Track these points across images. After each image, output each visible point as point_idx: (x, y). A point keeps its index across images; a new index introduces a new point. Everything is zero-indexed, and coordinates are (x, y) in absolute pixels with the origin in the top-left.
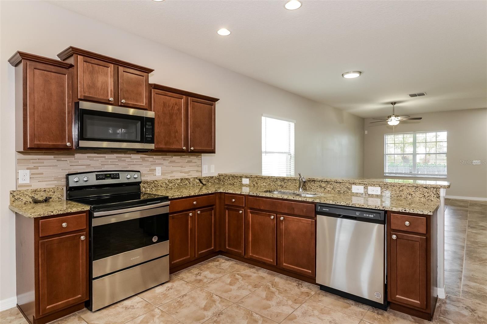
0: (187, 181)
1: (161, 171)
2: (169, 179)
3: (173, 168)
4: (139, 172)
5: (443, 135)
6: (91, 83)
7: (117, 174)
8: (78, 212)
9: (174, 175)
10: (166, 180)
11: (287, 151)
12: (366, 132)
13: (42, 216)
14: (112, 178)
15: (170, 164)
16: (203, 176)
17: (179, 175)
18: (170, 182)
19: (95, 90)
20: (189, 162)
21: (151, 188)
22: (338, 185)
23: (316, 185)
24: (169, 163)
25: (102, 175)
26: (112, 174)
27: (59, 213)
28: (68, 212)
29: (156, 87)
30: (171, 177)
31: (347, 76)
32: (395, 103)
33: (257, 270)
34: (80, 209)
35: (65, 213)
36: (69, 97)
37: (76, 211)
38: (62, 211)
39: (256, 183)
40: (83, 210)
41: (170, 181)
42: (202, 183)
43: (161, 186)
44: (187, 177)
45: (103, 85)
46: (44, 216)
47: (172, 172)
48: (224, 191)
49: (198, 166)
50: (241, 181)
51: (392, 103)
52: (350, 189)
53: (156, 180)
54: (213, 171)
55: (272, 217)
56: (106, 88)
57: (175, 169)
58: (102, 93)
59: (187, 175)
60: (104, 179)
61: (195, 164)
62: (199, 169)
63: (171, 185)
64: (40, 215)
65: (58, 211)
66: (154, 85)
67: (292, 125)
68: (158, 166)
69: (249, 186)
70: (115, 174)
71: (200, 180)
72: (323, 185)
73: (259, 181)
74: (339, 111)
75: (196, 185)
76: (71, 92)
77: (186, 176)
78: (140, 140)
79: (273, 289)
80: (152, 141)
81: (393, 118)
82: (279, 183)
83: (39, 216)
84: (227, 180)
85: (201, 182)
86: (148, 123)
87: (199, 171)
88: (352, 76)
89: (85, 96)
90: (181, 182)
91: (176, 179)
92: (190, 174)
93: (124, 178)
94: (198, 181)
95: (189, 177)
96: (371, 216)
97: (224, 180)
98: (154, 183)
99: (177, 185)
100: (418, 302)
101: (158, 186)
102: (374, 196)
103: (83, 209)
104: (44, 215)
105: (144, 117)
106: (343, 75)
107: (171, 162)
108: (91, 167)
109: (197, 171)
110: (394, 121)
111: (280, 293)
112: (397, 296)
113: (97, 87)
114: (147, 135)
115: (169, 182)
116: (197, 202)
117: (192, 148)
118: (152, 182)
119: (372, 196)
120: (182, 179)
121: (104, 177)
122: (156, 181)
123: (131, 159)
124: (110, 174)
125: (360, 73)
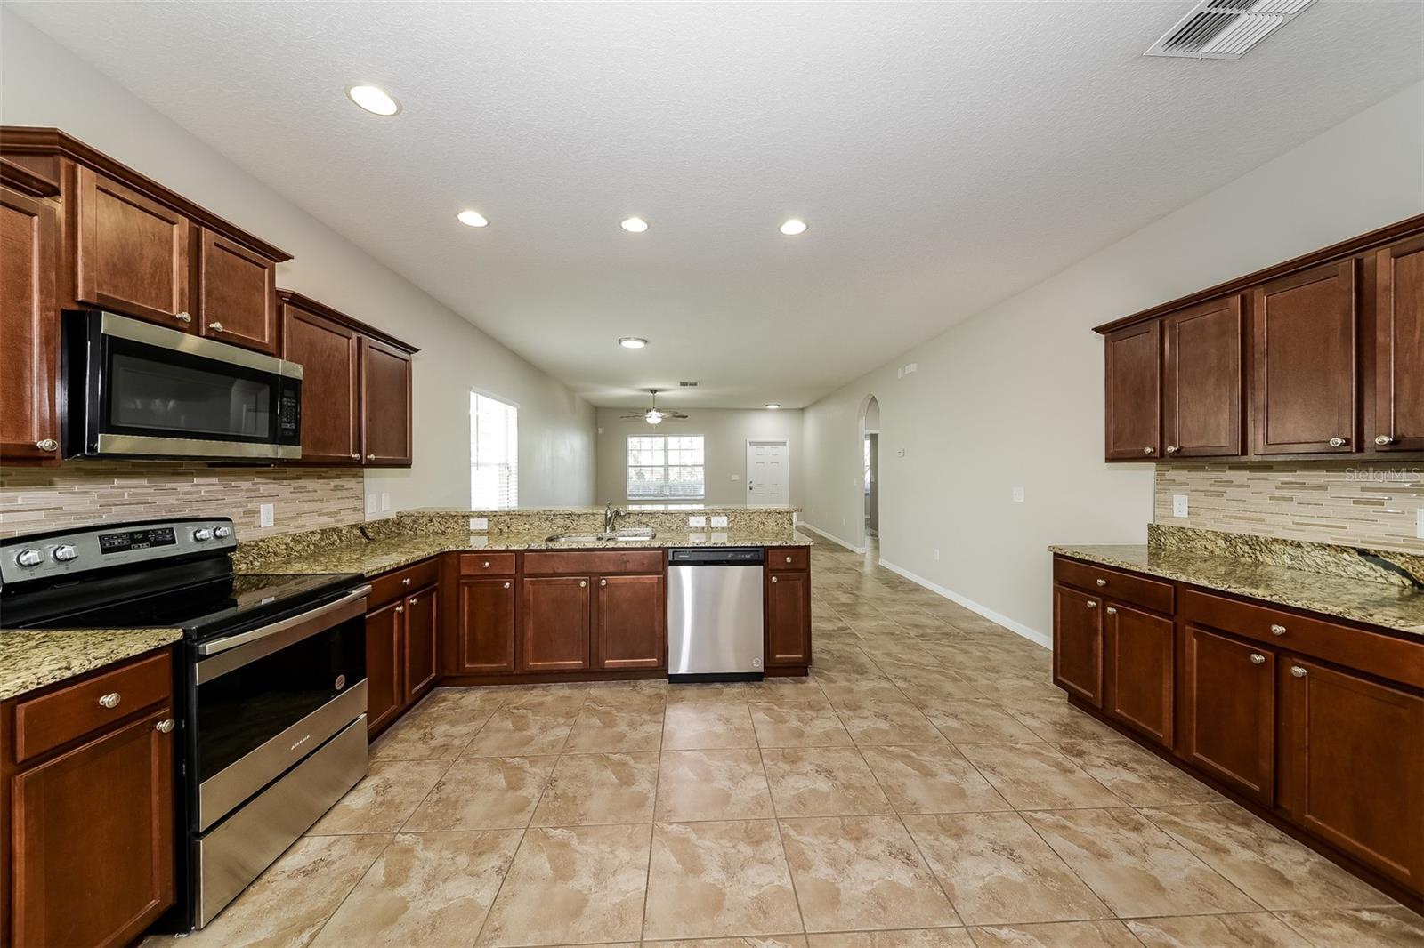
0: (335, 536)
1: (274, 514)
2: (294, 533)
3: (301, 505)
4: (226, 519)
5: (698, 442)
6: (119, 259)
7: (167, 531)
8: (148, 651)
9: (303, 523)
10: (286, 536)
11: (503, 461)
12: (600, 430)
13: (32, 687)
14: (153, 544)
15: (294, 495)
16: (369, 519)
17: (313, 523)
18: (297, 540)
19: (134, 281)
20: (336, 488)
21: (251, 562)
22: (669, 518)
23: (631, 521)
24: (291, 492)
25: (119, 536)
26: (151, 533)
27: (92, 667)
28: (119, 658)
29: (297, 301)
30: (296, 527)
31: (625, 344)
32: (656, 391)
33: (544, 689)
34: (154, 644)
35: (110, 662)
36: (45, 292)
37: (144, 650)
38: (101, 658)
39: (507, 525)
40: (164, 643)
41: (295, 538)
42: (367, 538)
43: (276, 554)
44: (334, 525)
45: (156, 272)
46: (42, 688)
47: (299, 516)
48: (461, 548)
49: (358, 498)
50: (465, 524)
51: (652, 391)
52: (685, 522)
53: (263, 537)
54: (387, 508)
55: (583, 584)
56: (166, 282)
57: (306, 506)
58: (153, 295)
59: (332, 519)
60: (127, 548)
61: (349, 494)
62: (358, 504)
63: (299, 547)
64: (24, 688)
65: (87, 662)
66: (290, 295)
67: (513, 412)
68: (265, 502)
69: (488, 533)
70: (160, 532)
71: (362, 530)
72: (645, 519)
73: (514, 521)
74: (571, 391)
75: (355, 543)
76: (53, 276)
77: (330, 522)
78: (266, 436)
79: (603, 708)
80: (292, 439)
81: (654, 412)
82: (560, 522)
83: (23, 691)
84: (426, 524)
85: (365, 535)
86: (287, 393)
87: (359, 510)
88: (633, 345)
89: (102, 295)
90: (322, 539)
91: (311, 533)
92: (339, 517)
93: (186, 542)
94: (358, 532)
95: (339, 525)
96: (748, 556)
97: (416, 526)
98: (256, 548)
99: (312, 547)
100: (800, 656)
101: (269, 553)
102: (699, 530)
103: (164, 640)
104: (39, 684)
105: (278, 375)
106: (620, 341)
107: (296, 490)
108: (65, 514)
109: (355, 509)
110: (654, 418)
111: (619, 709)
112: (778, 656)
113: (139, 275)
114: (285, 422)
115: (293, 540)
116: (411, 580)
117: (372, 457)
118: (252, 543)
119: (716, 529)
120: (323, 532)
121: (125, 542)
122: (263, 541)
123: (192, 486)
124: (145, 533)
125: (646, 342)
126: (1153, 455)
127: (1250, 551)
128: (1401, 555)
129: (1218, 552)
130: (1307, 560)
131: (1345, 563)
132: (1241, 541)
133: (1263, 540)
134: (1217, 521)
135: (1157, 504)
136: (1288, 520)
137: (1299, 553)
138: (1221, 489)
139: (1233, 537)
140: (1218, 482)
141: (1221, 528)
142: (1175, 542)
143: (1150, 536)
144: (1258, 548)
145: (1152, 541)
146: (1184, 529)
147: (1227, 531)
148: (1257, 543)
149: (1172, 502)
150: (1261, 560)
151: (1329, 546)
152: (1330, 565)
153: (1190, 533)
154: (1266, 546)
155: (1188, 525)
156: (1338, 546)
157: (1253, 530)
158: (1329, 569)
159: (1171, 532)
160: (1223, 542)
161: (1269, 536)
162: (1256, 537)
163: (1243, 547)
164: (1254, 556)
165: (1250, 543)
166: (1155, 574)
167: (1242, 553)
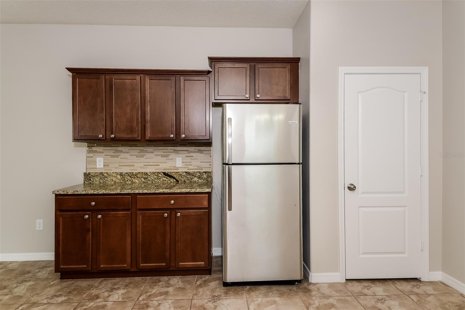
126: (103, 139)
127: (130, 179)
128: (174, 172)
129: (117, 181)
130: (149, 179)
131: (160, 178)
132: (127, 175)
133: (135, 173)
134: (116, 168)
135: (87, 162)
136: (142, 165)
137: (147, 177)
138: (119, 154)
139: (123, 174)
140: (117, 151)
141: (119, 171)
142: (98, 180)
143: (85, 178)
144: (133, 177)
145: (86, 181)
146: (102, 173)
147: (121, 171)
148: (133, 175)
149: (96, 161)
150: (134, 181)
151: (155, 172)
152: (156, 179)
153: (105, 175)
154: (136, 176)
155: (104, 172)
156: (158, 172)
157: (130, 170)
158: (156, 180)
159: (96, 175)
160: (120, 176)
161: (137, 171)
162: (132, 172)
163: (127, 177)
164: (131, 180)
165: (130, 175)
166: (123, 192)
167: (127, 180)
